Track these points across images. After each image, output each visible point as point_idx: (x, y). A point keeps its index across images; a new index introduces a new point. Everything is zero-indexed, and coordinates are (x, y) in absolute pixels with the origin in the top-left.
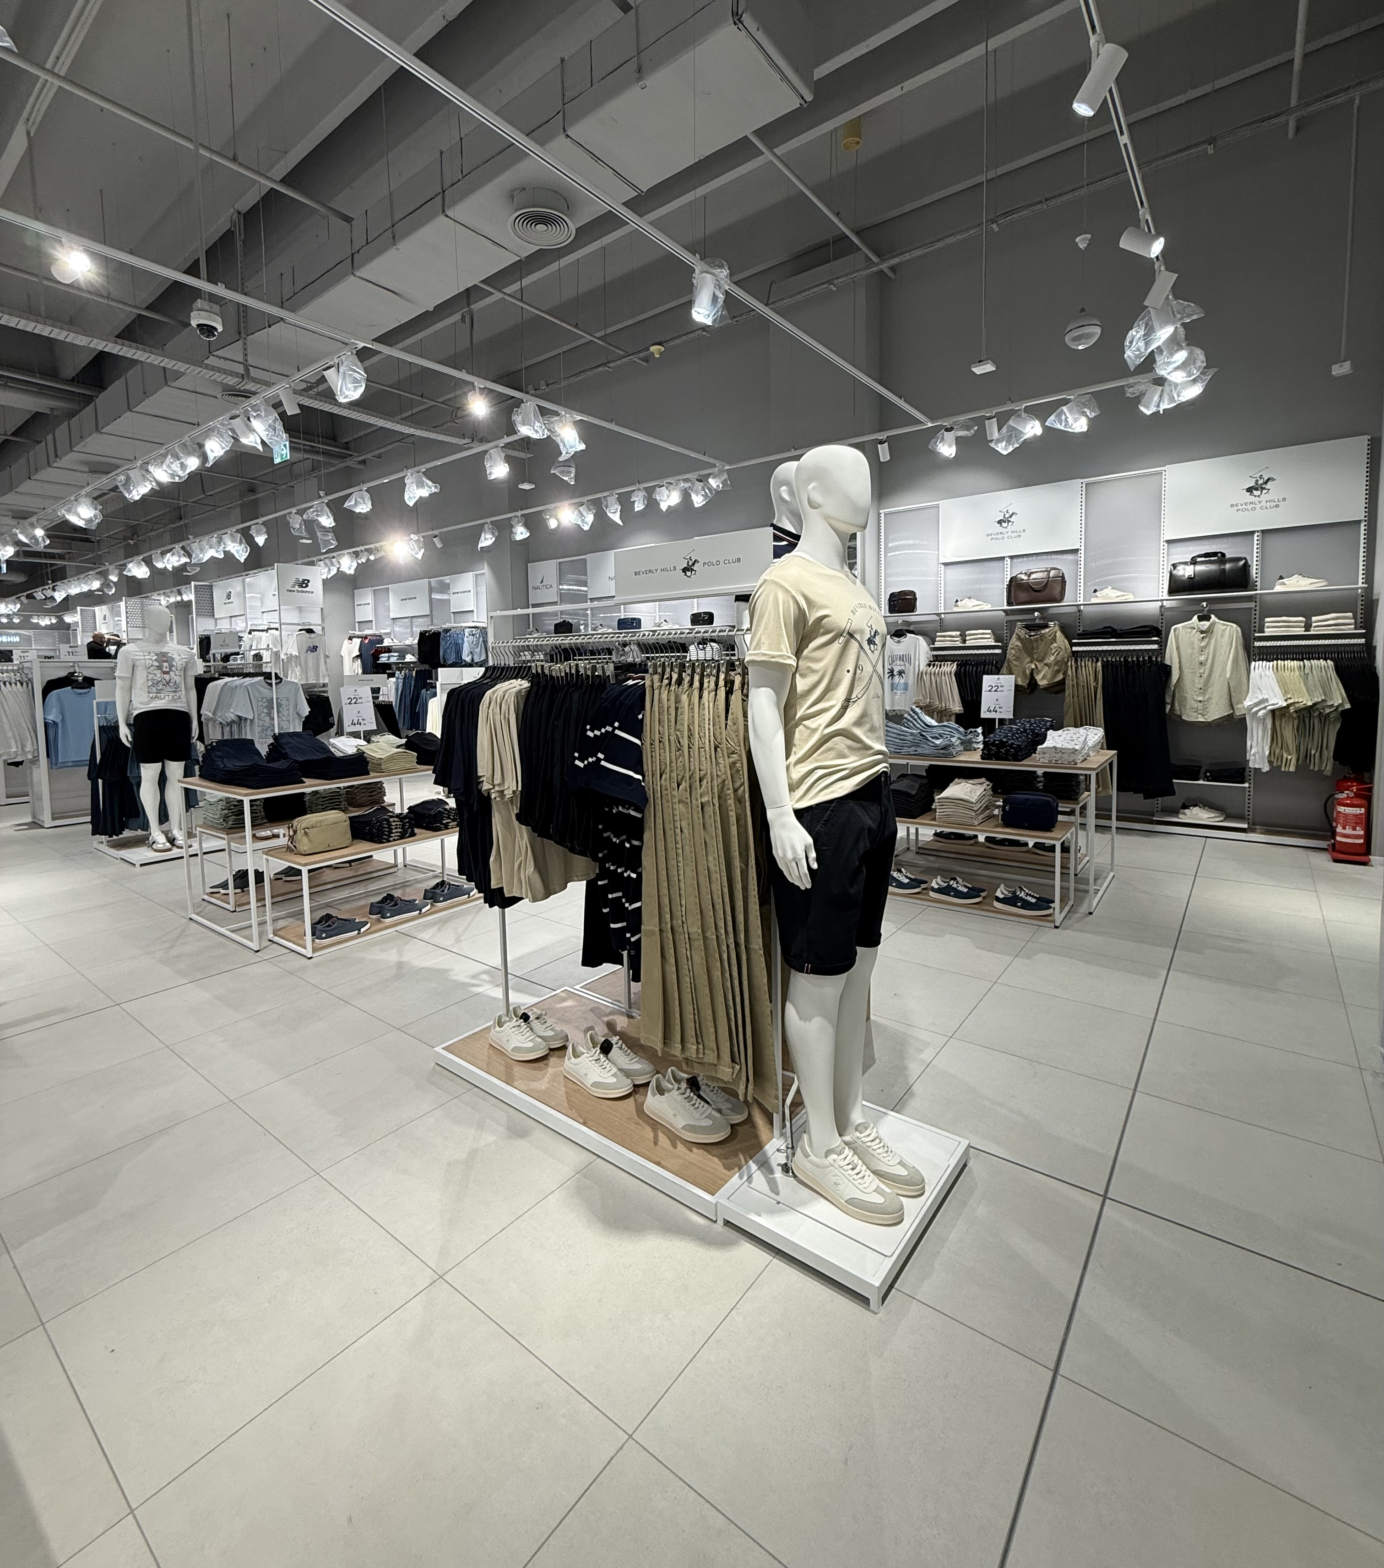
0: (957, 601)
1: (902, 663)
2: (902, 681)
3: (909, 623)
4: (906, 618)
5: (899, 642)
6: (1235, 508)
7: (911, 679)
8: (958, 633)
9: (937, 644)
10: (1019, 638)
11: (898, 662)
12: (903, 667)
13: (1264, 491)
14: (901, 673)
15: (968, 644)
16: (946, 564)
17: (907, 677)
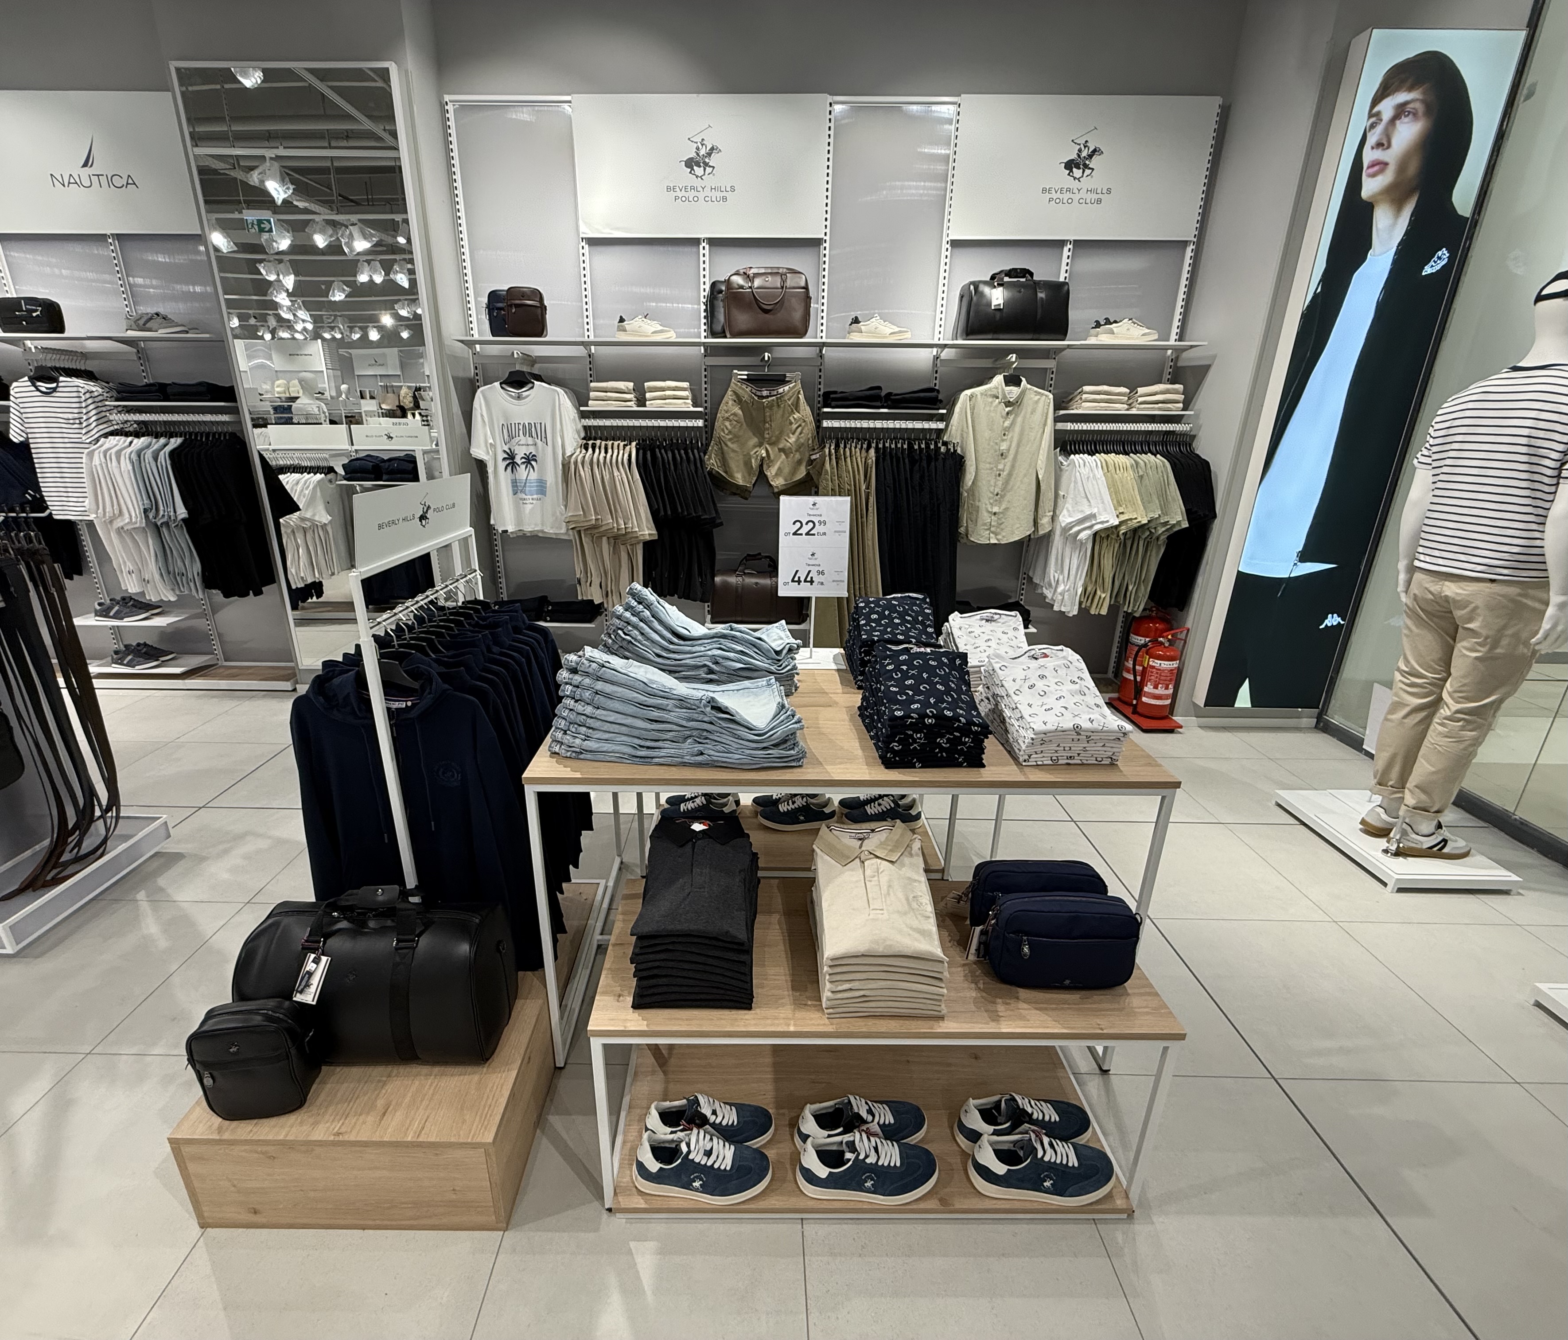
0: (622, 320)
1: (530, 441)
2: (533, 476)
3: (532, 360)
4: (527, 349)
5: (519, 397)
6: (1049, 196)
7: (552, 475)
8: (631, 385)
9: (593, 405)
10: (739, 400)
11: (523, 439)
12: (532, 449)
13: (1088, 172)
14: (529, 460)
15: (651, 406)
16: (593, 242)
17: (542, 471)
